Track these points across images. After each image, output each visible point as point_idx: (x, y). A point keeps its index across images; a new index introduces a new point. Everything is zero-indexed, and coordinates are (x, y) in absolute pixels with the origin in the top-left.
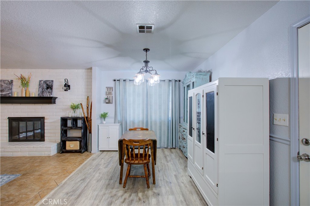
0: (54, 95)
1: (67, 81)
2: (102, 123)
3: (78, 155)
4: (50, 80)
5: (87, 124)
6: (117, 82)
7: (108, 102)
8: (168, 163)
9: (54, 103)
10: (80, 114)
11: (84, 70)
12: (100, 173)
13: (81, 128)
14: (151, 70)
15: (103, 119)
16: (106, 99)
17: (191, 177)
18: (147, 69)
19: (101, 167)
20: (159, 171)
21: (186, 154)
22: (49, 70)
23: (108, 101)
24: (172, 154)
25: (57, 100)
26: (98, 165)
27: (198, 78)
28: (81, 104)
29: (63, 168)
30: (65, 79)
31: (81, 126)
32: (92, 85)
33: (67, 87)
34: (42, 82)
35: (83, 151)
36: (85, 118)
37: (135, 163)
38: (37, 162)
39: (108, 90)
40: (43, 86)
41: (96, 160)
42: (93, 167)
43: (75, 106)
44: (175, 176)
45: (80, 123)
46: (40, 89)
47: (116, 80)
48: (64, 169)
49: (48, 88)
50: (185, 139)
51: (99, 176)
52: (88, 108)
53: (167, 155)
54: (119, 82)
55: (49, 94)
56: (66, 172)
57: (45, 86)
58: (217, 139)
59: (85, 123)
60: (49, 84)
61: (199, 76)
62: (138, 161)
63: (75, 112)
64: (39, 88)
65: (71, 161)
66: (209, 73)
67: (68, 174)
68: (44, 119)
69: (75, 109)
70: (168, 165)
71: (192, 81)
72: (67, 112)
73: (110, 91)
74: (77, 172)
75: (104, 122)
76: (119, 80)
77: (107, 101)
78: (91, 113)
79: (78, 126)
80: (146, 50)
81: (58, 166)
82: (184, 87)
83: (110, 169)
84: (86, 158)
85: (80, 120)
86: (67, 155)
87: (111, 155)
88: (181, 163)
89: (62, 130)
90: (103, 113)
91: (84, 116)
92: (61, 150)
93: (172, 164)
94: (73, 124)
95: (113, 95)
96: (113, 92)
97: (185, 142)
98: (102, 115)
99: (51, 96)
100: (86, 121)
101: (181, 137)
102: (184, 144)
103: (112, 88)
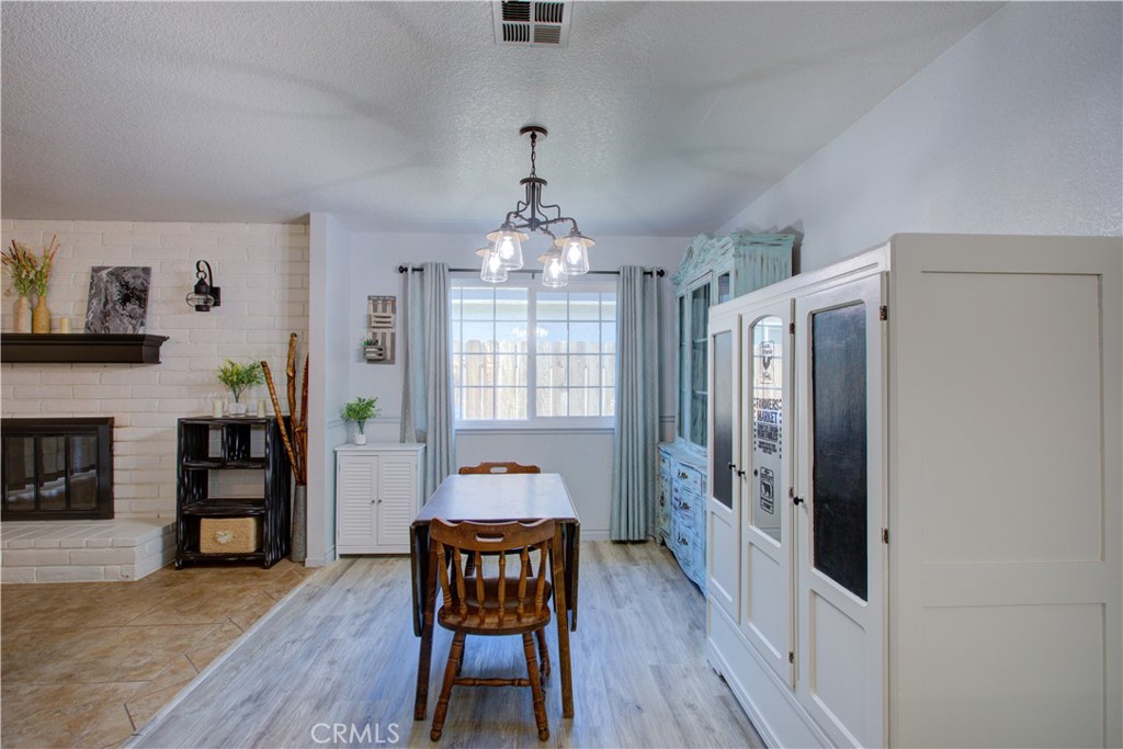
0: (152, 327)
1: (207, 271)
2: (350, 441)
3: (248, 577)
4: (135, 268)
5: (288, 445)
6: (413, 278)
7: (374, 356)
8: (619, 610)
9: (154, 359)
10: (261, 405)
11: (278, 228)
12: (332, 663)
13: (262, 463)
14: (555, 221)
15: (356, 424)
16: (369, 344)
17: (722, 677)
18: (537, 216)
19: (340, 633)
20: (585, 649)
21: (693, 568)
22: (131, 223)
23: (376, 353)
24: (635, 568)
25: (163, 349)
26: (329, 621)
27: (747, 258)
28: (264, 365)
29: (177, 638)
30: (198, 263)
31: (263, 455)
32: (308, 288)
33: (208, 294)
34: (104, 273)
35: (270, 558)
36: (281, 422)
37: (485, 626)
38: (69, 611)
39: (375, 310)
40: (106, 289)
41: (321, 597)
42: (307, 635)
43: (237, 375)
44: (657, 670)
45: (259, 444)
46: (94, 301)
47: (410, 270)
48: (179, 643)
49: (129, 301)
50: (686, 507)
51: (328, 679)
52: (291, 379)
53: (612, 573)
54: (422, 277)
55: (134, 322)
56: (183, 659)
57: (115, 291)
58: (886, 532)
59: (282, 443)
60: (131, 281)
61: (748, 249)
62: (496, 620)
63: (237, 398)
64: (91, 297)
65: (215, 606)
66: (792, 237)
67: (191, 670)
68: (112, 427)
69: (237, 383)
70: (620, 619)
71: (719, 271)
72: (206, 398)
73: (384, 310)
74: (232, 658)
75: (361, 439)
76: (421, 270)
77: (372, 353)
78: (305, 400)
79: (252, 456)
80: (533, 131)
81: (154, 632)
82: (681, 299)
83: (378, 643)
84: (279, 592)
85: (258, 429)
86: (202, 577)
87: (387, 573)
88: (674, 609)
89: (183, 470)
90: (353, 401)
91: (274, 414)
92: (179, 554)
93: (636, 612)
94: (232, 449)
95: (398, 331)
96: (398, 318)
97: (686, 522)
98: (350, 409)
99: (141, 332)
100: (284, 433)
101: (667, 496)
102: (682, 528)
103: (394, 300)
